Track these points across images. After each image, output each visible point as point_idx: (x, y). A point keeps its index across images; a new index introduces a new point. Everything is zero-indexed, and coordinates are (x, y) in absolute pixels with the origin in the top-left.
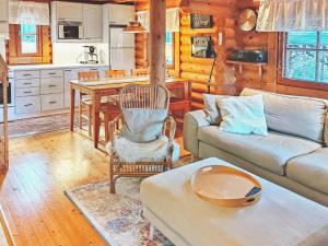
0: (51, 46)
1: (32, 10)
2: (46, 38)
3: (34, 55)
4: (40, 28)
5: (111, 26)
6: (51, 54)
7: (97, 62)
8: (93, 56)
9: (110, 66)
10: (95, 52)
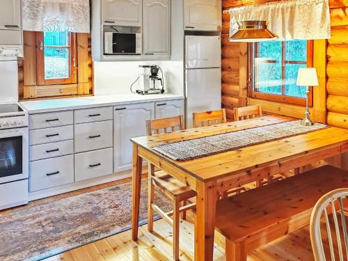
0: (91, 66)
1: (62, 8)
2: (83, 54)
3: (64, 82)
4: (74, 38)
5: (187, 33)
6: (91, 79)
7: (163, 91)
8: (157, 81)
9: (185, 99)
10: (160, 75)
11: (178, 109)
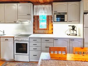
0: (52, 25)
1: (44, 9)
4: (48, 17)
5: (85, 13)
6: (52, 29)
7: (76, 35)
8: (74, 31)
9: (84, 39)
10: (75, 29)
11: (80, 42)
